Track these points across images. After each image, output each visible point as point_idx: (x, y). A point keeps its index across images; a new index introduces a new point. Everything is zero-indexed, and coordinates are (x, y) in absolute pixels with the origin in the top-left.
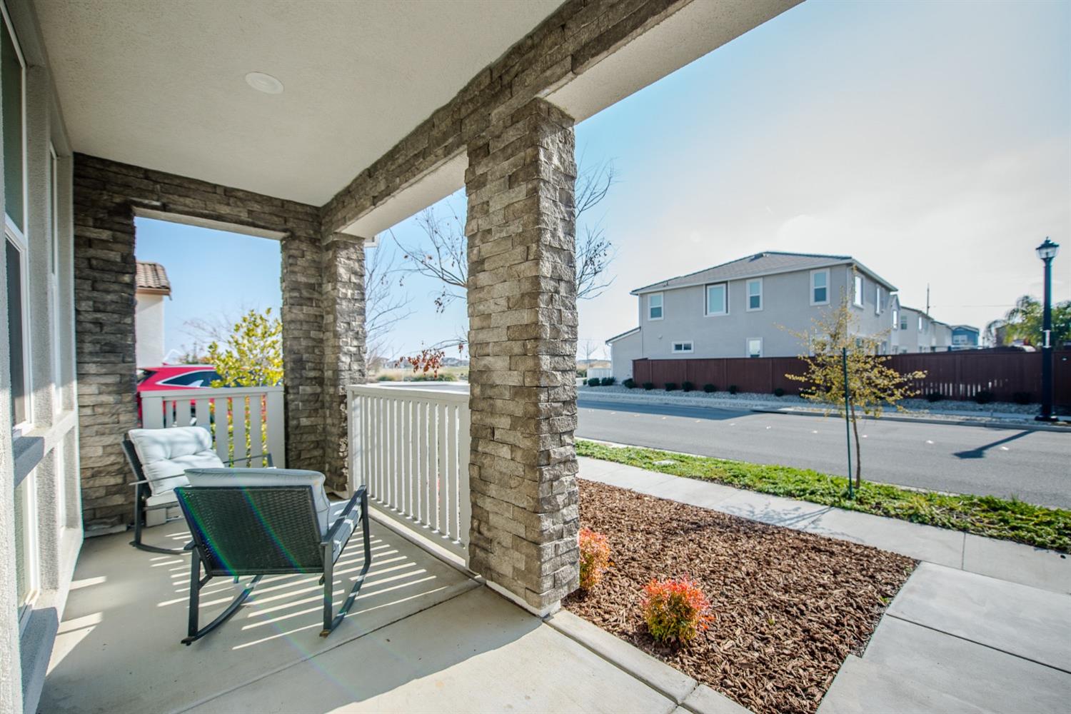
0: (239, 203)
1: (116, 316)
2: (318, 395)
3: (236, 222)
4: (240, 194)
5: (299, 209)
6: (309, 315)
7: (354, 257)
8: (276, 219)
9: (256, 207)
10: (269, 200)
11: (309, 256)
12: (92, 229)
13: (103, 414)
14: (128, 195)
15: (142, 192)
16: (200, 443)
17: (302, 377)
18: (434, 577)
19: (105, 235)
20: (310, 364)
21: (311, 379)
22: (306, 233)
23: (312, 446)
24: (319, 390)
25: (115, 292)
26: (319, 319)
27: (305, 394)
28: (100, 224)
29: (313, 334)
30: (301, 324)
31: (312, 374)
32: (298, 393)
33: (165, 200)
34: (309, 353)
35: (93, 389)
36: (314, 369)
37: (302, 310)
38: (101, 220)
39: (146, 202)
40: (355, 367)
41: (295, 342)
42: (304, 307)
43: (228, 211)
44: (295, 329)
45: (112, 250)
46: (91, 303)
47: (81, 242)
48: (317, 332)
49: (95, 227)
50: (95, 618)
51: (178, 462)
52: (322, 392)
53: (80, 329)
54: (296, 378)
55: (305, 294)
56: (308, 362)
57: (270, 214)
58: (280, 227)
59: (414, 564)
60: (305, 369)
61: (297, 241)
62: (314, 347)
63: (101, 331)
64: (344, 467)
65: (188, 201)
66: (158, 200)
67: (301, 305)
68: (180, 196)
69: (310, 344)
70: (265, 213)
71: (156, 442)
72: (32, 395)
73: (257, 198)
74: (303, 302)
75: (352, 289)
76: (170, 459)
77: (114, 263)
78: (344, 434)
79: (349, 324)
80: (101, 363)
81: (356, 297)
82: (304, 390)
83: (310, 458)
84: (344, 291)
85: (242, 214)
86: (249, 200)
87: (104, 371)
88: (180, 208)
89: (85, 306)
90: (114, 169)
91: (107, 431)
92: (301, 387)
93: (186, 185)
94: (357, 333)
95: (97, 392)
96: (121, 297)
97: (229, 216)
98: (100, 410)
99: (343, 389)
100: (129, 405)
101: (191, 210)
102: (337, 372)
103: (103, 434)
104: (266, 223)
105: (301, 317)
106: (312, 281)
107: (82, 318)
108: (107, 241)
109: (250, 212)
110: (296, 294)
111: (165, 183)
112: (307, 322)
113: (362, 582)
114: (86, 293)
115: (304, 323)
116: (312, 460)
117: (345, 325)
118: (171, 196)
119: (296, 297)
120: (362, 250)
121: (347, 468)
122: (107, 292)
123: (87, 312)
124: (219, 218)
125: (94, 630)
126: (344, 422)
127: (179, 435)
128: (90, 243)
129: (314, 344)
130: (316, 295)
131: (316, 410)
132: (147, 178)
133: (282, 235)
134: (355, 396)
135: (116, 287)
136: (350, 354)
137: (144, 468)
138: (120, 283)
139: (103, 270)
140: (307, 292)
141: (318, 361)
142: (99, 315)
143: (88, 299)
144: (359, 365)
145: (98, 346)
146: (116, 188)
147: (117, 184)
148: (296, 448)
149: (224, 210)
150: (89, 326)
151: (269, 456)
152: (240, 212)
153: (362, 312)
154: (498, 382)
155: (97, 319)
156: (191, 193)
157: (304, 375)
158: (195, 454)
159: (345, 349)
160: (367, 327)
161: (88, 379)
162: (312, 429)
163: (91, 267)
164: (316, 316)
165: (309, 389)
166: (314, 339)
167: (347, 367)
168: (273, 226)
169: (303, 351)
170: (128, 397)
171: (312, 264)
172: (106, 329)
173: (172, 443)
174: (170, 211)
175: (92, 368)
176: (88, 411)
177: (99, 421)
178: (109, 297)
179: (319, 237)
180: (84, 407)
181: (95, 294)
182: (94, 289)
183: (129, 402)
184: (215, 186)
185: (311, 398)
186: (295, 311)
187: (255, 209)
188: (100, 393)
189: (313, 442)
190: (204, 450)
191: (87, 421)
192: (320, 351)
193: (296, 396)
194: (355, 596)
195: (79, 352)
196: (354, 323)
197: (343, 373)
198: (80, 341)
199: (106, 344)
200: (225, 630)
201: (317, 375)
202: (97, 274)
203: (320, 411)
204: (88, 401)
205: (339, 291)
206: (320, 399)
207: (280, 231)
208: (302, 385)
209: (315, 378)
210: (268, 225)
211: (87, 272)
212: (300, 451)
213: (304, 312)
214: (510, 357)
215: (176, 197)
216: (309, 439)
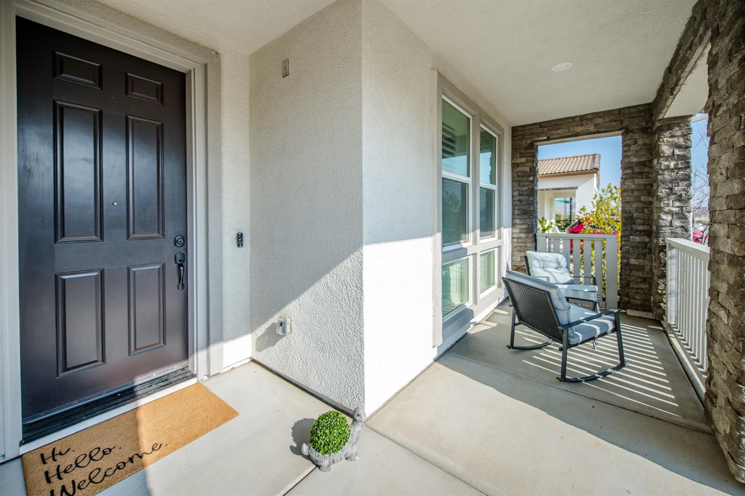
0: (589, 122)
1: (527, 197)
2: (647, 243)
3: (586, 134)
4: (590, 116)
5: (633, 110)
6: (639, 185)
7: (679, 133)
8: (614, 123)
9: (600, 120)
10: (609, 113)
11: (640, 142)
12: (519, 159)
13: (521, 242)
14: (533, 138)
15: (538, 135)
16: (559, 263)
17: (632, 229)
18: (677, 405)
19: (523, 160)
20: (639, 220)
21: (640, 231)
22: (639, 126)
23: (639, 280)
24: (647, 240)
25: (527, 186)
26: (648, 187)
27: (634, 242)
28: (522, 156)
29: (643, 198)
30: (633, 192)
31: (641, 228)
32: (629, 241)
33: (548, 135)
34: (638, 212)
35: (517, 231)
36: (643, 224)
37: (634, 181)
38: (523, 153)
39: (540, 139)
40: (677, 223)
41: (627, 205)
42: (636, 180)
43: (582, 129)
44: (627, 196)
45: (526, 166)
46: (518, 192)
47: (515, 166)
48: (646, 197)
49: (520, 157)
50: (494, 325)
51: (545, 271)
52: (651, 242)
53: (514, 204)
54: (628, 230)
55: (637, 170)
56: (638, 219)
57: (610, 121)
58: (617, 128)
59: (670, 389)
60: (635, 224)
61: (630, 134)
62: (643, 208)
63: (521, 204)
64: (663, 302)
65: (560, 131)
66: (545, 136)
67: (633, 178)
68: (556, 130)
69: (640, 206)
70: (606, 122)
71: (536, 259)
72: (471, 233)
73: (601, 114)
74: (634, 176)
75: (676, 160)
76: (543, 268)
77: (527, 172)
78: (664, 276)
79: (671, 189)
80: (520, 219)
81: (680, 166)
82: (634, 239)
83: (637, 289)
84: (667, 163)
85: (590, 128)
86: (595, 118)
87: (521, 222)
88: (556, 136)
89: (516, 193)
90: (527, 128)
91: (522, 250)
92: (631, 237)
93: (559, 123)
94: (681, 196)
95: (519, 232)
96: (529, 187)
97: (582, 132)
98: (520, 240)
99: (663, 241)
100: (531, 239)
101: (561, 136)
102: (659, 227)
103: (521, 251)
104: (606, 128)
105: (633, 186)
106: (643, 159)
107: (514, 199)
108: (524, 163)
109: (595, 125)
110: (630, 171)
111: (549, 126)
112: (637, 190)
113: (610, 373)
114: (516, 188)
115: (635, 191)
116: (639, 291)
117: (667, 190)
118: (551, 132)
119: (629, 173)
120: (688, 126)
121: (665, 303)
122: (524, 186)
123: (516, 196)
124: (577, 135)
125: (491, 329)
126: (663, 267)
127: (547, 257)
128: (518, 165)
129: (644, 205)
130: (646, 169)
131: (644, 255)
132: (541, 127)
133: (621, 132)
134: (671, 248)
135: (527, 183)
136: (671, 213)
137: (530, 270)
138: (529, 181)
139: (522, 176)
140: (638, 168)
141: (647, 218)
142: (520, 197)
143: (517, 190)
144: (682, 222)
145: (520, 211)
146: (528, 137)
147: (528, 135)
148: (625, 279)
149: (579, 129)
150: (517, 202)
151: (594, 279)
152: (589, 127)
153: (687, 178)
154: (721, 249)
155: (520, 199)
156: (561, 126)
157: (634, 228)
158: (556, 268)
159: (666, 209)
160: (692, 190)
161: (516, 226)
162: (641, 268)
163: (518, 176)
164: (646, 185)
165: (638, 239)
166: (643, 202)
167: (668, 224)
168: (613, 129)
169: (634, 211)
170: (530, 235)
171: (644, 147)
172: (523, 203)
173: (543, 261)
174: (551, 140)
175: (517, 221)
176: (515, 240)
177: (519, 245)
178: (525, 188)
179: (650, 125)
180: (514, 238)
181: (519, 188)
182: (519, 185)
183: (531, 238)
184: (574, 117)
185: (639, 245)
186: (627, 183)
187: (599, 122)
188: (520, 233)
189: (640, 277)
190: (561, 267)
191: (515, 245)
192: (649, 211)
193: (627, 243)
194: (599, 377)
195: (513, 214)
196: (676, 188)
197: (663, 229)
198: (513, 209)
199: (523, 210)
200: (527, 353)
201: (646, 229)
202: (520, 179)
203: (648, 255)
204: (516, 236)
205: (661, 164)
206: (648, 246)
207: (617, 130)
208: (632, 235)
209: (644, 231)
210: (608, 129)
211: (517, 178)
212: (630, 281)
213: (636, 183)
214: (728, 225)
215: (554, 132)
216: (637, 274)
